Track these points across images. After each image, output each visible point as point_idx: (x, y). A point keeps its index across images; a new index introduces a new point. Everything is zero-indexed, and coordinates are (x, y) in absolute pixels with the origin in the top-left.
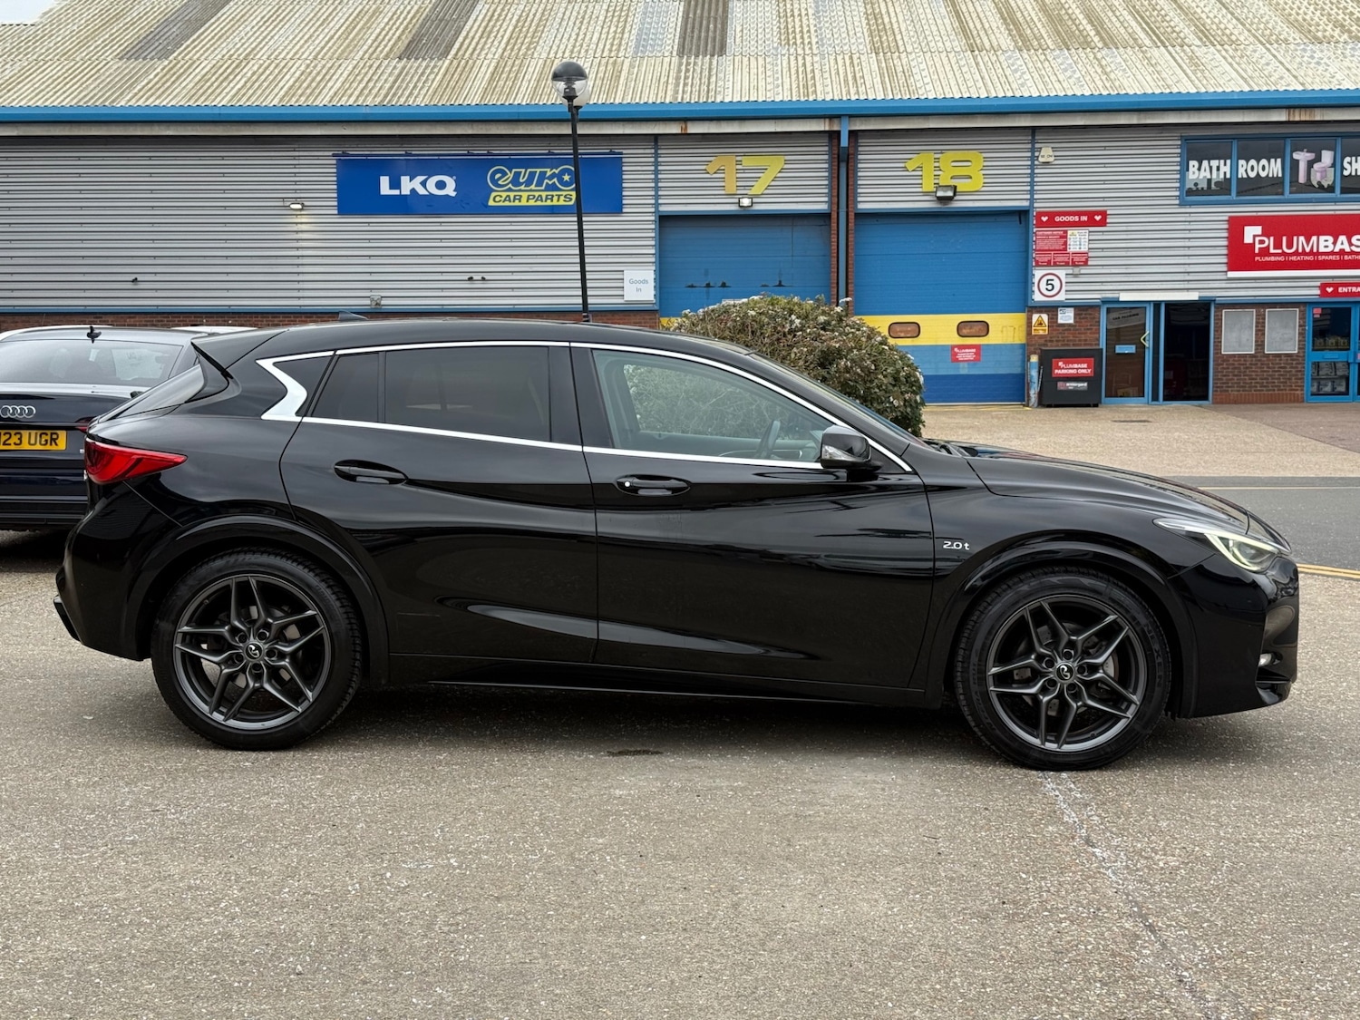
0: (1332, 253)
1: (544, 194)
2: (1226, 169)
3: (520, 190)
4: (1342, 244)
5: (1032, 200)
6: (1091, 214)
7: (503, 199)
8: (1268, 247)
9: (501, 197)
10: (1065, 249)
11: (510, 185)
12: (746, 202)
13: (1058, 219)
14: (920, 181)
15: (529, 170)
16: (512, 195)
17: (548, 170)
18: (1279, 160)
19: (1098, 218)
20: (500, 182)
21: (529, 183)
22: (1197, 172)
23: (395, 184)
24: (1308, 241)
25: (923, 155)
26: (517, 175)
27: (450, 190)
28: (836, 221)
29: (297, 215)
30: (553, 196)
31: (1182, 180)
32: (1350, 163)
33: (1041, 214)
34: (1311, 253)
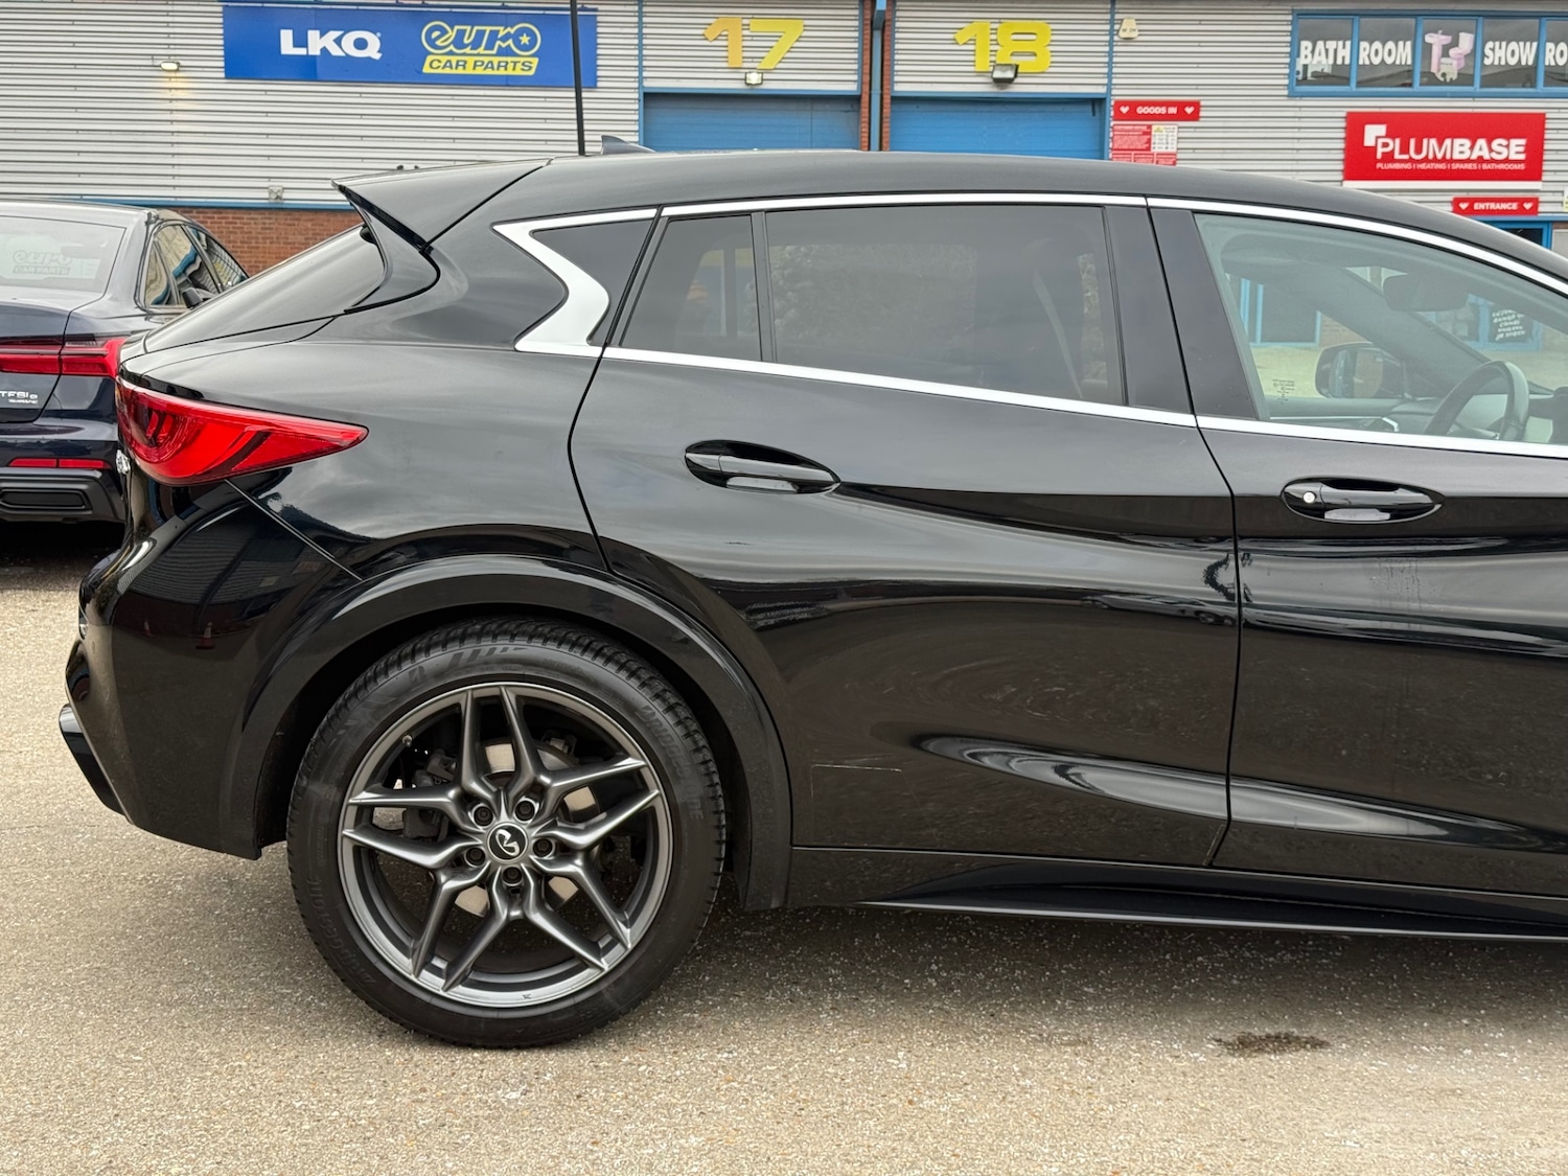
0: (1468, 161)
1: (496, 60)
2: (1344, 53)
3: (464, 54)
4: (1481, 149)
5: (1109, 86)
6: (1181, 105)
7: (442, 65)
8: (1393, 151)
9: (439, 61)
10: (1148, 149)
11: (452, 47)
12: (754, 78)
13: (1140, 110)
14: (972, 58)
15: (476, 28)
16: (454, 59)
17: (501, 28)
18: (1409, 44)
19: (1189, 110)
20: (438, 43)
21: (476, 44)
22: (1310, 55)
23: (301, 41)
24: (1440, 144)
25: (977, 23)
26: (461, 34)
27: (373, 50)
28: (867, 105)
29: (170, 78)
30: (507, 63)
31: (1292, 65)
32: (1493, 50)
33: (1119, 104)
34: (1444, 160)
